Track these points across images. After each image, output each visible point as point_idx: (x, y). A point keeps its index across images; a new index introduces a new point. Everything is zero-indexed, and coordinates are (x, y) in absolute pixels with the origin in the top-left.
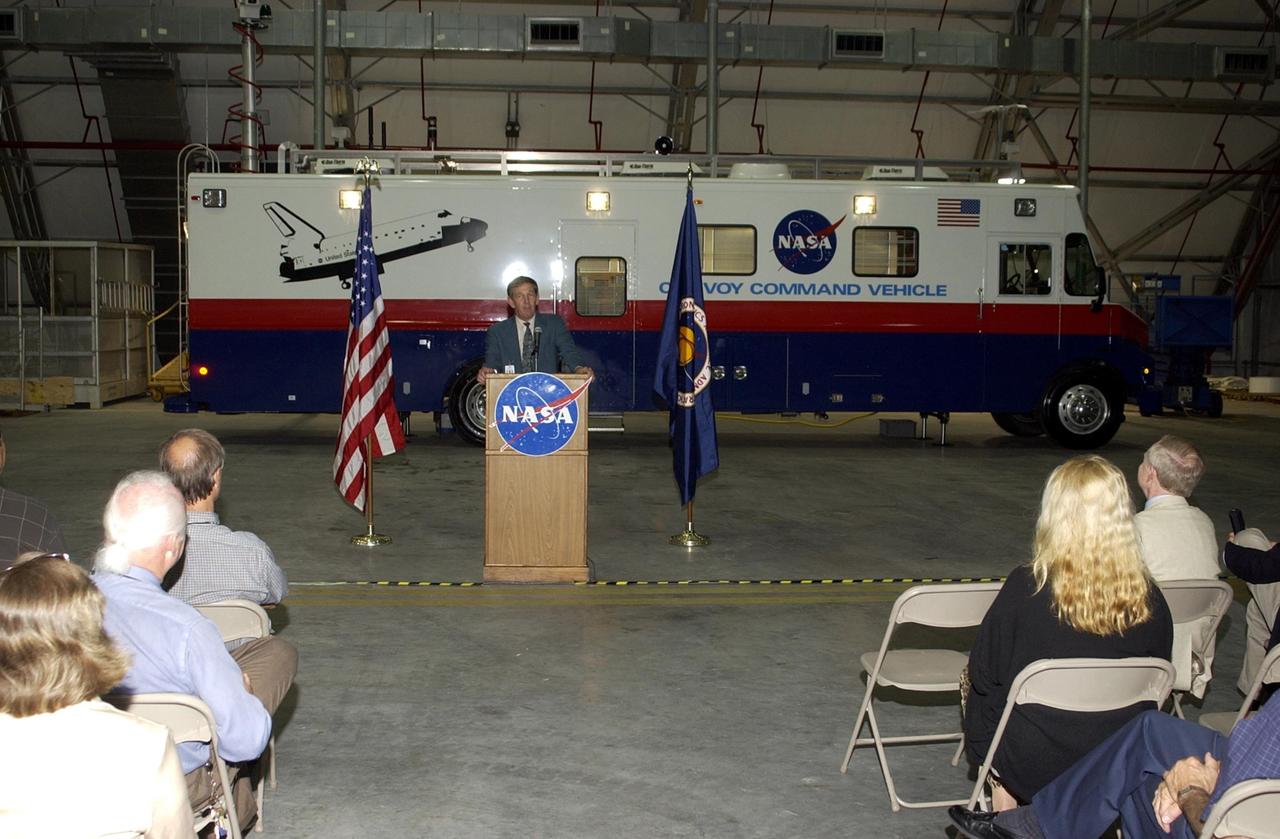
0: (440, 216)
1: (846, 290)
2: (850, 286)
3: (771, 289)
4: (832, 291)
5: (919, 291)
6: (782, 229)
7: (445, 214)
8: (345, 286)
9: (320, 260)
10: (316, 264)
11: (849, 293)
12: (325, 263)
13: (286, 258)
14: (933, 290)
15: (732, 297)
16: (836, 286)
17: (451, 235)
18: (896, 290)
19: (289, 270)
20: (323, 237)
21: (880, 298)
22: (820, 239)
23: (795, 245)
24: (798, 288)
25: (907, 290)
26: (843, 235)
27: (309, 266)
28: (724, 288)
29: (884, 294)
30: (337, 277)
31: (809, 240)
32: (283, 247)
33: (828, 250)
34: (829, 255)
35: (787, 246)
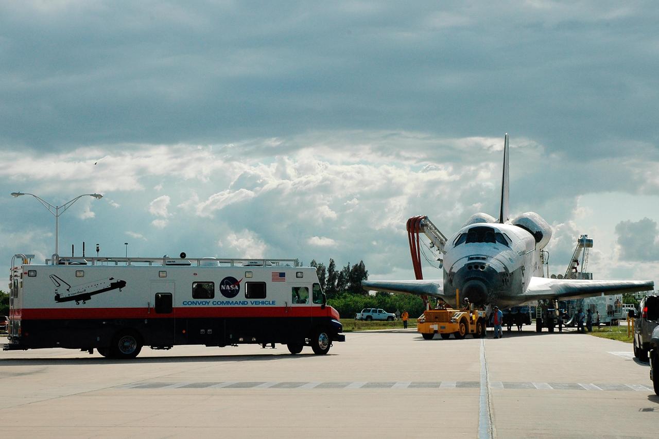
0: (110, 279)
1: (243, 303)
2: (245, 302)
3: (219, 303)
5: (266, 303)
6: (222, 283)
7: (112, 279)
8: (77, 303)
10: (68, 296)
12: (70, 296)
13: (57, 294)
14: (271, 303)
15: (206, 306)
16: (240, 302)
17: (115, 286)
18: (259, 303)
19: (58, 298)
20: (70, 287)
21: (254, 306)
22: (234, 286)
23: (227, 288)
24: (228, 303)
25: (263, 303)
26: (242, 284)
27: (65, 297)
28: (204, 303)
30: (75, 301)
31: (231, 286)
32: (56, 290)
34: (238, 291)
35: (224, 289)
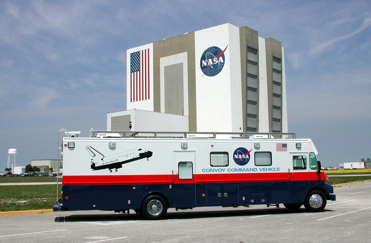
0: (139, 150)
1: (253, 170)
2: (254, 169)
3: (233, 170)
4: (250, 170)
5: (272, 169)
6: (235, 153)
7: (140, 150)
8: (110, 171)
9: (103, 164)
10: (102, 165)
11: (254, 171)
12: (104, 164)
13: (93, 163)
14: (276, 169)
15: (222, 173)
16: (250, 169)
17: (142, 156)
18: (267, 169)
19: (93, 167)
20: (104, 157)
22: (246, 155)
23: (239, 157)
24: (240, 169)
25: (269, 169)
26: (252, 154)
27: (99, 165)
28: (220, 170)
29: (263, 171)
30: (108, 169)
31: (243, 156)
32: (92, 160)
33: (248, 159)
35: (237, 158)
